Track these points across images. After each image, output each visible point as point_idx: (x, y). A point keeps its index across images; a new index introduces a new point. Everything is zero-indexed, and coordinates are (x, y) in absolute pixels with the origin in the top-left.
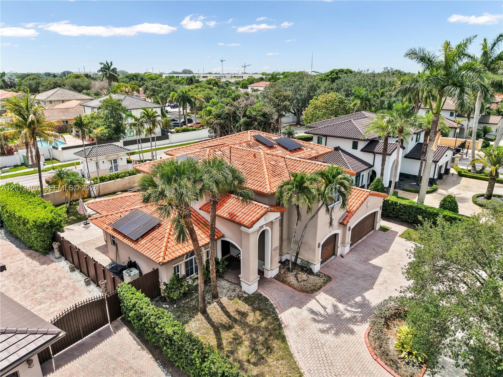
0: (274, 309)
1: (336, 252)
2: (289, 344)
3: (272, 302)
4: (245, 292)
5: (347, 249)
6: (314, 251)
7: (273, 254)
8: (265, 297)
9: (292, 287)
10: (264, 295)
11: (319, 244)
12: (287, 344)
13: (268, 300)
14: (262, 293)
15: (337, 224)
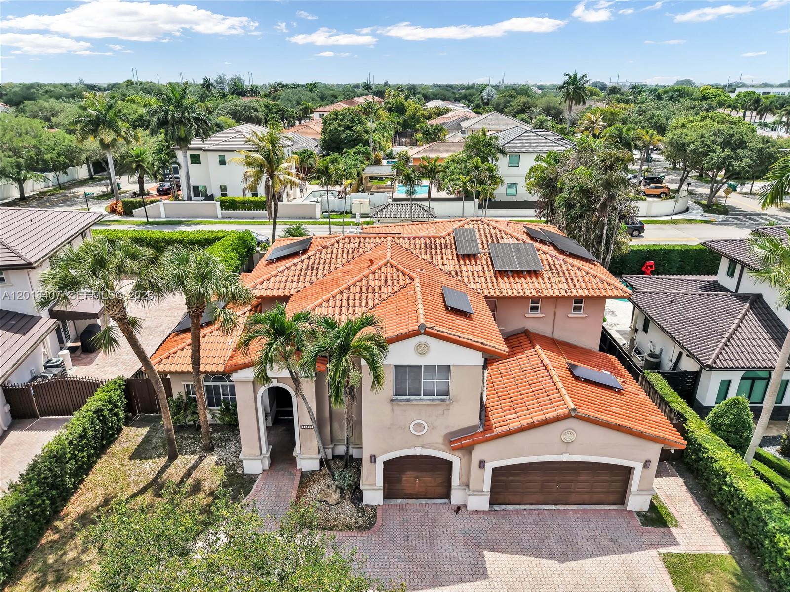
5: (477, 502)
7: (301, 434)
10: (256, 484)
11: (372, 457)
14: (258, 480)
15: (441, 440)
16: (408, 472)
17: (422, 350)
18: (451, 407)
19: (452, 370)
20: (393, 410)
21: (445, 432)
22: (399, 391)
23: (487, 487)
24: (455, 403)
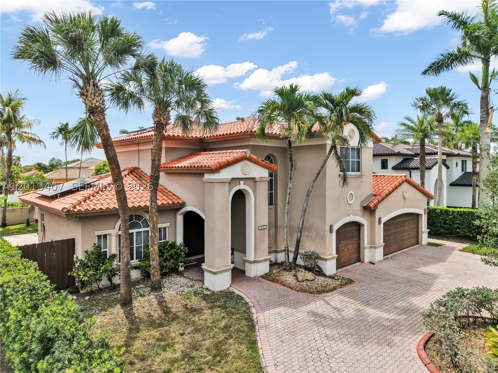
0: (249, 308)
1: (361, 257)
2: (261, 352)
3: (248, 301)
4: (207, 289)
5: (379, 253)
6: (324, 238)
7: (257, 235)
8: (238, 296)
9: (287, 287)
10: (237, 292)
11: (331, 227)
12: (256, 351)
13: (242, 298)
14: (235, 290)
16: (342, 242)
18: (362, 179)
19: (362, 151)
20: (340, 184)
23: (382, 239)
24: (364, 177)
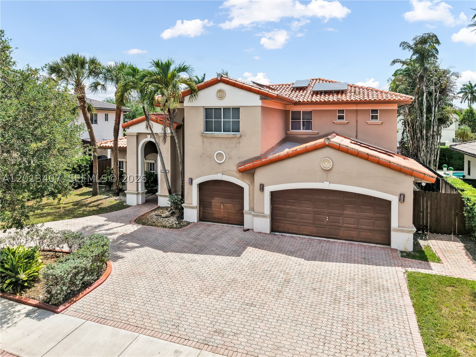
11: (190, 180)
15: (235, 168)
16: (216, 198)
17: (221, 95)
18: (241, 140)
19: (241, 110)
20: (203, 142)
21: (238, 161)
22: (208, 127)
23: (267, 210)
24: (243, 137)
